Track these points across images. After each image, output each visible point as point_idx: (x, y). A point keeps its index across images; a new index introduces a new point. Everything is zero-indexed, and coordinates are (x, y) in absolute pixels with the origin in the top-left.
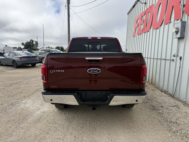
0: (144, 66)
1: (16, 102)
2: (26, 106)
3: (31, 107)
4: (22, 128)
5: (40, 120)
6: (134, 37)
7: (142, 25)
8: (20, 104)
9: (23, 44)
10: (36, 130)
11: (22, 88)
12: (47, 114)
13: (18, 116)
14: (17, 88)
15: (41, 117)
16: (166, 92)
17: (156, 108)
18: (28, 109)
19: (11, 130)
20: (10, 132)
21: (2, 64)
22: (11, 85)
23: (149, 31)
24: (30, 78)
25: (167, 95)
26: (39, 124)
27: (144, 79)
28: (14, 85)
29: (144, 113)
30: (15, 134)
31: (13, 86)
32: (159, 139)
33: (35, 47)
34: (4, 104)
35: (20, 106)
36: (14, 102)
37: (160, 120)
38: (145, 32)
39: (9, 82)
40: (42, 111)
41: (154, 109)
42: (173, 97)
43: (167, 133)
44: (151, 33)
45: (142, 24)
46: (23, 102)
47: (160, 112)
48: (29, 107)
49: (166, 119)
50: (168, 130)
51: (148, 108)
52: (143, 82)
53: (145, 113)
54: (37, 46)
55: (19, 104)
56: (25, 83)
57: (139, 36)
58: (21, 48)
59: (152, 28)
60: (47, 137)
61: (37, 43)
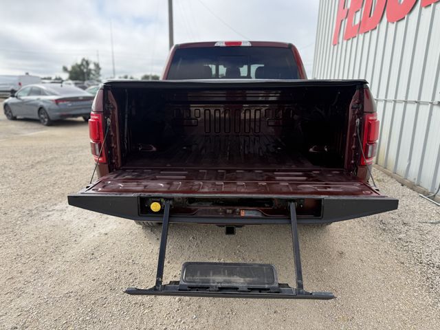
0: (371, 118)
1: (40, 209)
2: (65, 217)
3: (77, 221)
4: (50, 275)
5: (96, 254)
6: (336, 47)
7: (358, 14)
8: (51, 213)
9: (65, 69)
10: (83, 279)
11: (57, 173)
12: (114, 240)
13: (42, 244)
14: (46, 174)
15: (97, 248)
16: (413, 187)
17: (390, 226)
18: (67, 226)
19: (21, 279)
20: (19, 286)
21: (14, 115)
22: (33, 166)
23: (376, 28)
24: (77, 149)
25: (415, 193)
26: (92, 263)
27: (369, 155)
28: (38, 166)
29: (360, 241)
30: (30, 290)
31: (37, 169)
32: (401, 310)
33: (94, 75)
34: (12, 213)
35: (49, 218)
36: (35, 207)
37: (402, 260)
38: (365, 33)
39: (28, 158)
40: (103, 231)
41: (384, 230)
42: (433, 198)
43: (422, 295)
44: (380, 33)
45: (359, 11)
46: (56, 207)
47: (400, 239)
48: (71, 221)
49: (419, 255)
50: (425, 288)
51: (369, 227)
52: (367, 161)
53: (362, 241)
54: (98, 74)
55: (48, 213)
56: (65, 161)
57: (350, 42)
58: (60, 79)
59: (385, 19)
60: (111, 298)
61: (97, 66)
